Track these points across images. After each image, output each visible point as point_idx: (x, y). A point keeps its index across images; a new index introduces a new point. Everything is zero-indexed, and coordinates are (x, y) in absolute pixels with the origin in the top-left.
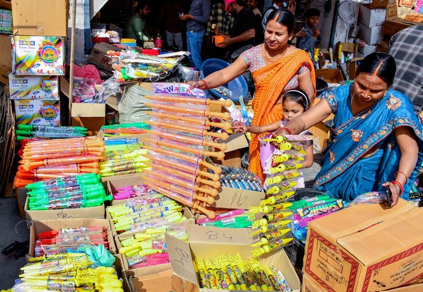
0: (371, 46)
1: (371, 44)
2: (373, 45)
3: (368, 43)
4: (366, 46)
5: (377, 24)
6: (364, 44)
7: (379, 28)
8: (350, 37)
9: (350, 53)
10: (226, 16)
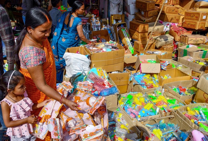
0: (132, 16)
1: (131, 14)
2: (133, 15)
3: (130, 14)
4: (129, 15)
5: (132, 3)
6: (128, 14)
7: (134, 5)
8: (119, 11)
9: (120, 20)
10: (47, 4)
